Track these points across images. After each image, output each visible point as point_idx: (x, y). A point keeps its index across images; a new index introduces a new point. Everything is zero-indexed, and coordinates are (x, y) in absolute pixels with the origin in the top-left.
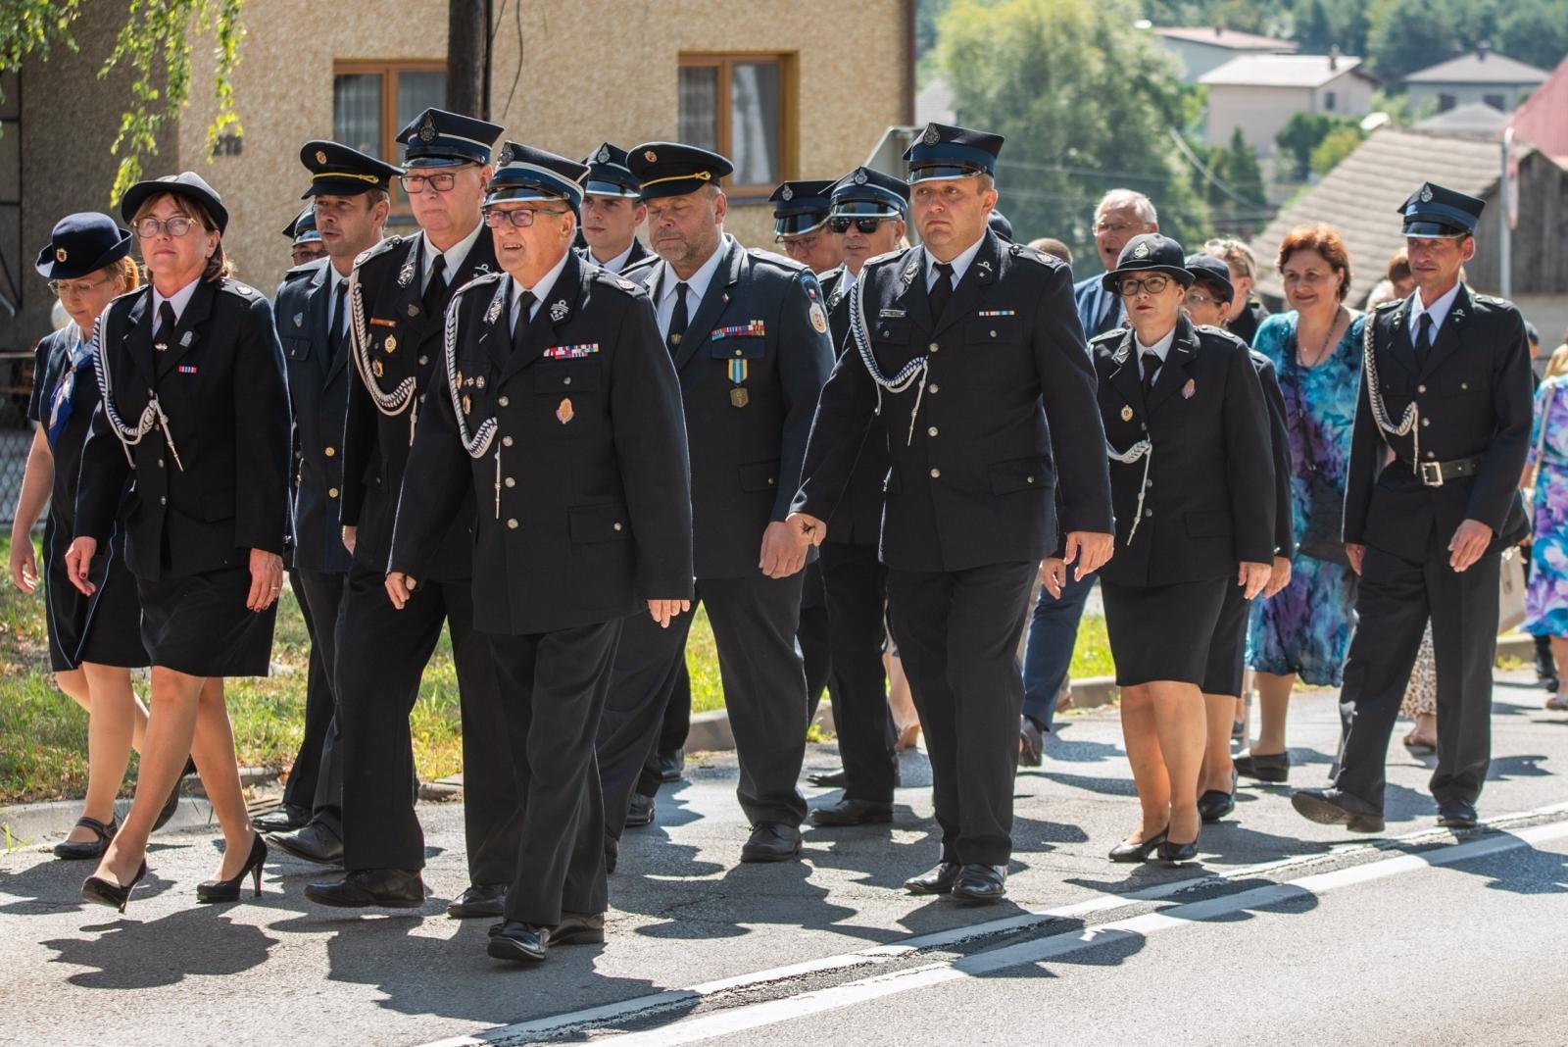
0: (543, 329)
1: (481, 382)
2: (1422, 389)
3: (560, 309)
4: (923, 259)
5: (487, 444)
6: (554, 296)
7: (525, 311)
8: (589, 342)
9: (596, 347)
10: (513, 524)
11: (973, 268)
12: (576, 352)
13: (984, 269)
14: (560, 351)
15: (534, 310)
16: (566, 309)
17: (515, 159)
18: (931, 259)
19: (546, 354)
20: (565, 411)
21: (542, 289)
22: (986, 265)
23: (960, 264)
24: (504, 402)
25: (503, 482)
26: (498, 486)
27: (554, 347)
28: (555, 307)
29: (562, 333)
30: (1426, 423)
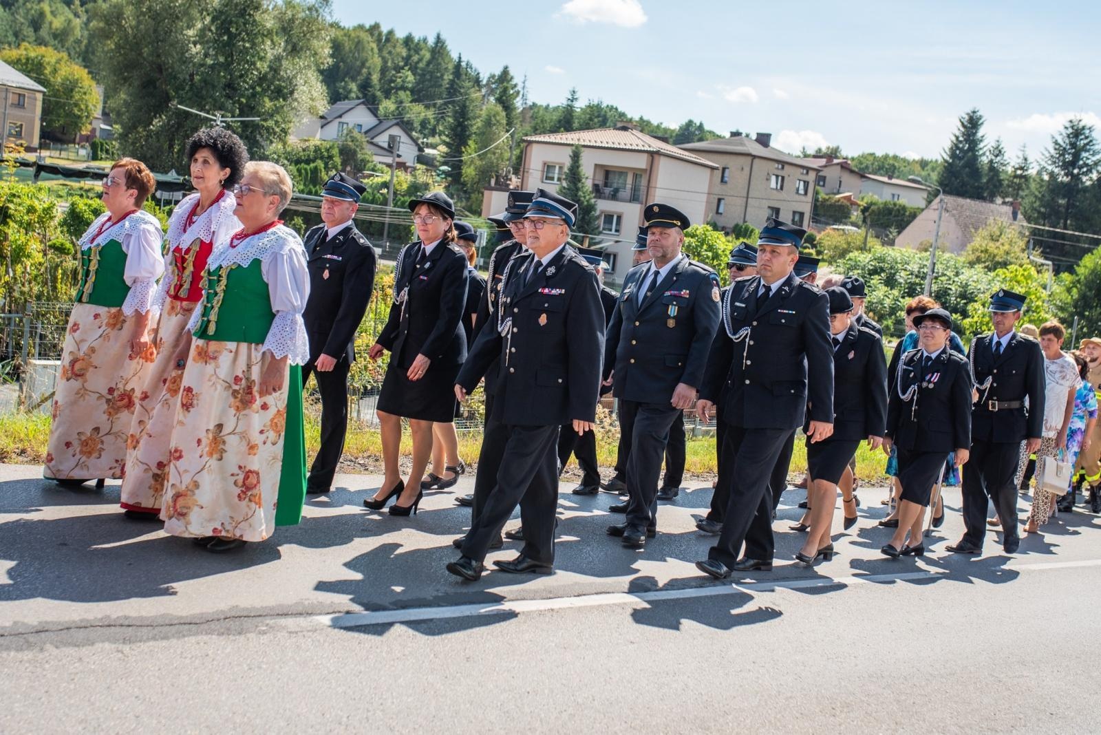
0: (541, 278)
1: (509, 300)
2: (995, 371)
3: (552, 270)
4: (759, 282)
5: (506, 329)
6: (550, 264)
7: (536, 268)
8: (561, 288)
9: (563, 291)
10: (512, 370)
11: (780, 289)
12: (554, 292)
13: (785, 290)
14: (546, 291)
15: (540, 269)
16: (554, 271)
17: (541, 197)
18: (762, 282)
19: (540, 290)
20: (543, 320)
21: (545, 260)
22: (787, 288)
23: (774, 287)
24: (516, 310)
25: (510, 350)
26: (508, 351)
27: (544, 288)
28: (549, 269)
29: (550, 282)
30: (995, 385)
